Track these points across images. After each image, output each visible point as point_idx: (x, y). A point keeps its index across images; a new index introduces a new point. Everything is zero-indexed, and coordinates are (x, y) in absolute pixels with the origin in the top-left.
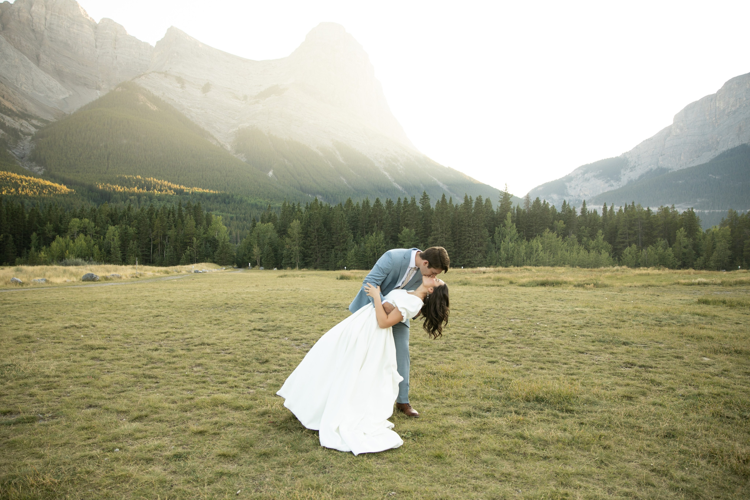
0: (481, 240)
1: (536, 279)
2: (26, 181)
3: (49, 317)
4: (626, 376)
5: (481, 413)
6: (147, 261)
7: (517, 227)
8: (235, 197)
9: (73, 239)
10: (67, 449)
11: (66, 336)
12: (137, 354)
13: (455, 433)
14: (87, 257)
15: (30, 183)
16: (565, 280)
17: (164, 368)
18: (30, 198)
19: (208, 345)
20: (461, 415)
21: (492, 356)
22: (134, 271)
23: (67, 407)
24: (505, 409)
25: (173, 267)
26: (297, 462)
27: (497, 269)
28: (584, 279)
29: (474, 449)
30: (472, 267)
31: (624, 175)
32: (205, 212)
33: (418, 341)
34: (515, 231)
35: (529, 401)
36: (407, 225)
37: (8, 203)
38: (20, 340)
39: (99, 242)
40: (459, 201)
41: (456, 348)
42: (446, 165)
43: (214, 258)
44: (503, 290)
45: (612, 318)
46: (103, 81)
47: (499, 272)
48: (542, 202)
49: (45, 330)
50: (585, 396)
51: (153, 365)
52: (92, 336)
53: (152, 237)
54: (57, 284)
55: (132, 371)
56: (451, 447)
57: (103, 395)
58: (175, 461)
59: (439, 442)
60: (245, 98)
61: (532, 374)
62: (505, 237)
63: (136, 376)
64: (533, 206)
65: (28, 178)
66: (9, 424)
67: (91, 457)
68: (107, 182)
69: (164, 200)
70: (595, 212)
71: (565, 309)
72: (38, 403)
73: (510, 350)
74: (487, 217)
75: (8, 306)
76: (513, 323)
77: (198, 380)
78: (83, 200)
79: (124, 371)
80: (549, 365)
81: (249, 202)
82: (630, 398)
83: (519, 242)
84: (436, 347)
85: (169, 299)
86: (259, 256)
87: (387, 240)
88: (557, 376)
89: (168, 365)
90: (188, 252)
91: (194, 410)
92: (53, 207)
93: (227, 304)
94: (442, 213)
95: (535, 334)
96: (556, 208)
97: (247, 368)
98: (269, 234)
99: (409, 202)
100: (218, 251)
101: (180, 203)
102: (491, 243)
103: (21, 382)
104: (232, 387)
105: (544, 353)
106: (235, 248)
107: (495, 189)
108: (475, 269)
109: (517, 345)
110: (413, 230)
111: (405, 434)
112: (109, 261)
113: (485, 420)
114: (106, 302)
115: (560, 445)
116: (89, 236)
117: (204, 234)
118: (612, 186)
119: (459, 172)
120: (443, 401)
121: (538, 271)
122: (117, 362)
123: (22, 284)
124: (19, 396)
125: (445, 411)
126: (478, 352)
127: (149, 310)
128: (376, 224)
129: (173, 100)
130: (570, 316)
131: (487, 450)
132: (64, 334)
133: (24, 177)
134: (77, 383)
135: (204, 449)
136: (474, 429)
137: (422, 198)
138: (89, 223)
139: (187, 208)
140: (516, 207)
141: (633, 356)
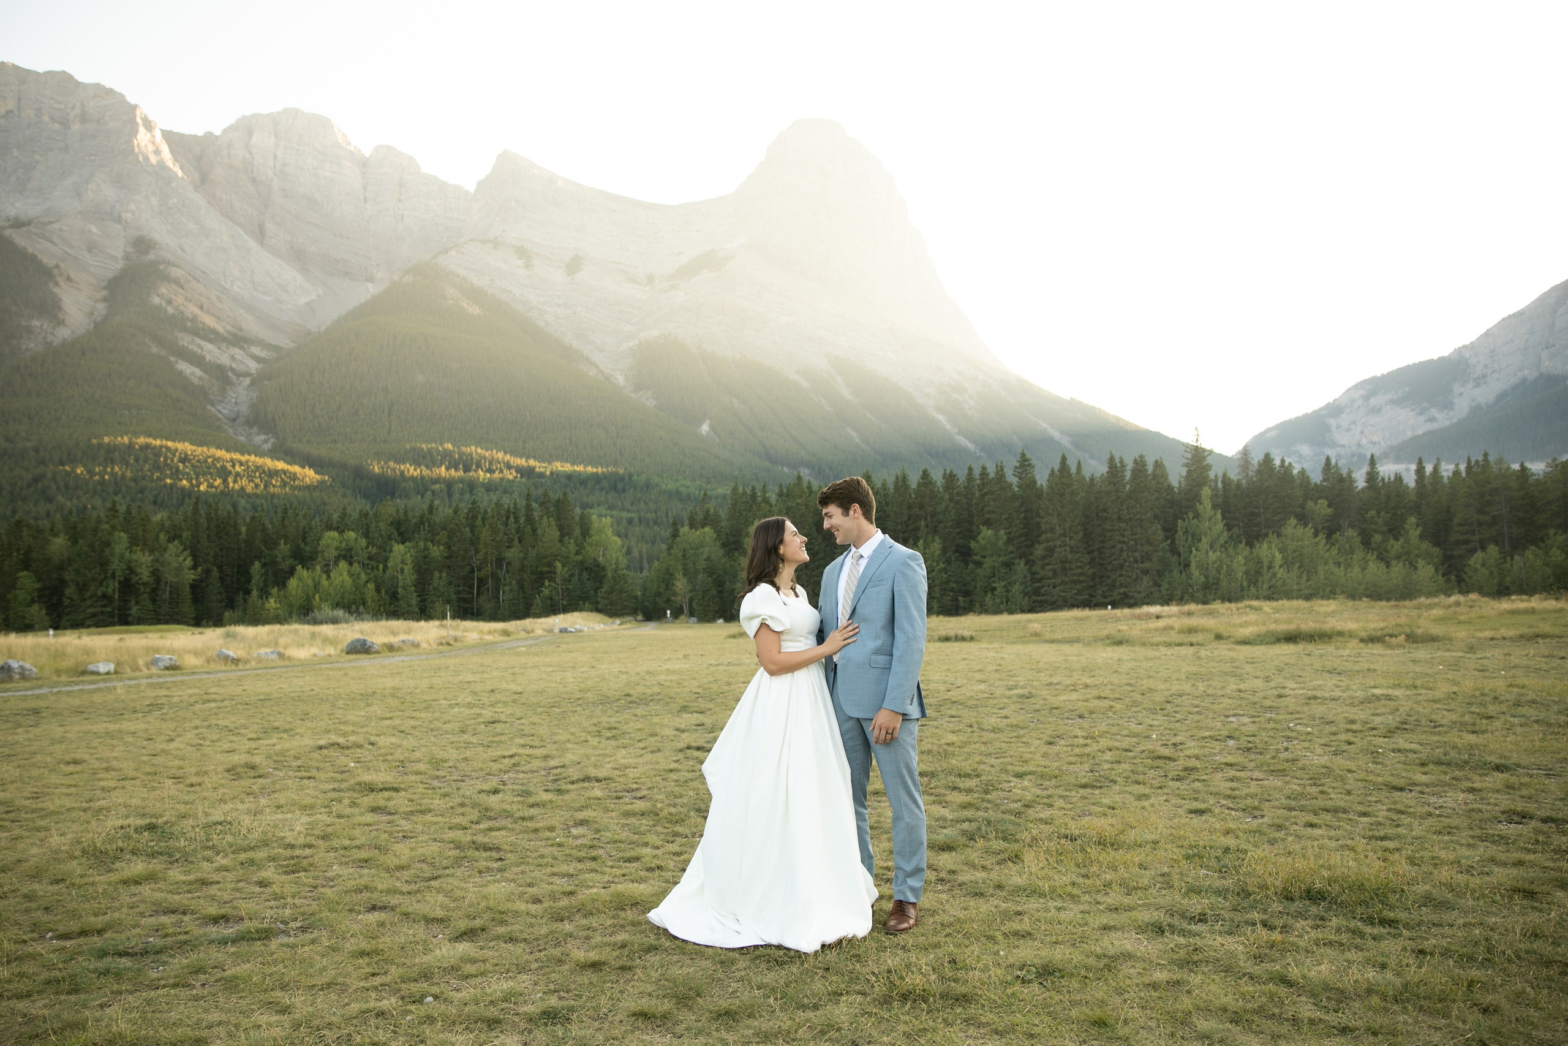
0: (1147, 548)
1: (1272, 627)
2: (241, 464)
3: (287, 727)
4: (1513, 843)
5: (1185, 925)
6: (467, 611)
7: (1224, 518)
8: (635, 478)
9: (327, 572)
10: (333, 997)
11: (322, 765)
12: (459, 800)
13: (1132, 971)
14: (354, 607)
15: (248, 467)
16: (1339, 628)
17: (513, 829)
18: (249, 496)
19: (598, 780)
20: (1141, 929)
21: (1196, 799)
22: (444, 632)
23: (330, 910)
24: (1238, 918)
25: (518, 622)
26: (796, 1032)
27: (1186, 608)
28: (1382, 625)
29: (1178, 1006)
30: (1130, 606)
31: (1461, 394)
32: (578, 510)
33: (1031, 768)
34: (1220, 526)
35: (1292, 900)
36: (988, 523)
37: (210, 506)
38: (238, 774)
39: (375, 577)
40: (1097, 468)
41: (1115, 782)
42: (1066, 396)
43: (598, 603)
44: (1203, 653)
45: (1460, 710)
46: (378, 265)
47: (1189, 614)
48: (1277, 462)
49: (282, 753)
50: (1422, 888)
51: (491, 824)
52: (370, 765)
53: (476, 563)
54: (299, 660)
55: (451, 835)
56: (1125, 1001)
57: (398, 884)
58: (546, 1024)
59: (1099, 991)
60: (650, 279)
61: (1290, 839)
62: (1200, 540)
63: (458, 846)
64: (1258, 471)
65: (244, 458)
66: (224, 942)
67: (381, 1014)
68: (389, 459)
69: (496, 490)
70: (1399, 479)
71: (1349, 693)
72: (275, 899)
73: (1234, 785)
74: (1158, 499)
75: (213, 705)
76: (1234, 726)
77: (582, 854)
78: (344, 496)
79: (435, 836)
80: (1328, 817)
81: (663, 487)
82: (1530, 894)
83: (1231, 551)
84: (1073, 780)
85: (514, 687)
86: (688, 596)
87: (948, 555)
88: (1349, 842)
89: (520, 822)
90: (546, 592)
91: (578, 916)
92: (290, 512)
93: (628, 695)
94: (1062, 495)
95: (1287, 749)
96: (1308, 473)
97: (678, 828)
98: (707, 550)
99: (992, 475)
100: (605, 588)
101: (529, 495)
102: (1168, 554)
103: (243, 856)
104: (650, 869)
105: (1314, 790)
106: (638, 581)
107: (1173, 440)
108: (1137, 611)
109: (1249, 774)
110: (1002, 532)
111: (1024, 972)
112: (395, 614)
113: (1197, 941)
114: (393, 695)
115: (1375, 1000)
116: (356, 565)
117: (577, 553)
118: (1432, 420)
119: (1093, 408)
120: (1099, 898)
121: (1277, 611)
122: (419, 818)
123: (236, 661)
124: (241, 885)
125: (1105, 921)
126: (1165, 791)
127: (476, 710)
128: (923, 523)
129: (510, 292)
130: (1361, 707)
131: (1207, 1010)
132: (317, 761)
133: (237, 456)
134: (347, 859)
135: (603, 1000)
136: (1172, 962)
137: (1018, 464)
138: (356, 539)
139: (542, 504)
140: (1220, 475)
141: (1522, 797)
